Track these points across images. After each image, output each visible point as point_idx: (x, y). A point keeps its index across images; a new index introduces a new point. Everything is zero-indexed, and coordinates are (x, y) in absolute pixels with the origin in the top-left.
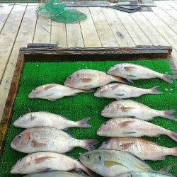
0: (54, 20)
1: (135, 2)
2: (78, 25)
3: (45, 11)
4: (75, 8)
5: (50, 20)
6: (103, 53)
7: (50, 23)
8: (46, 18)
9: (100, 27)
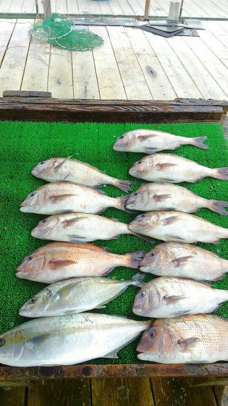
0: (55, 45)
1: (176, 22)
2: (90, 53)
3: (43, 31)
4: (86, 27)
5: (48, 45)
6: (123, 109)
7: (48, 50)
8: (43, 43)
9: (123, 58)
